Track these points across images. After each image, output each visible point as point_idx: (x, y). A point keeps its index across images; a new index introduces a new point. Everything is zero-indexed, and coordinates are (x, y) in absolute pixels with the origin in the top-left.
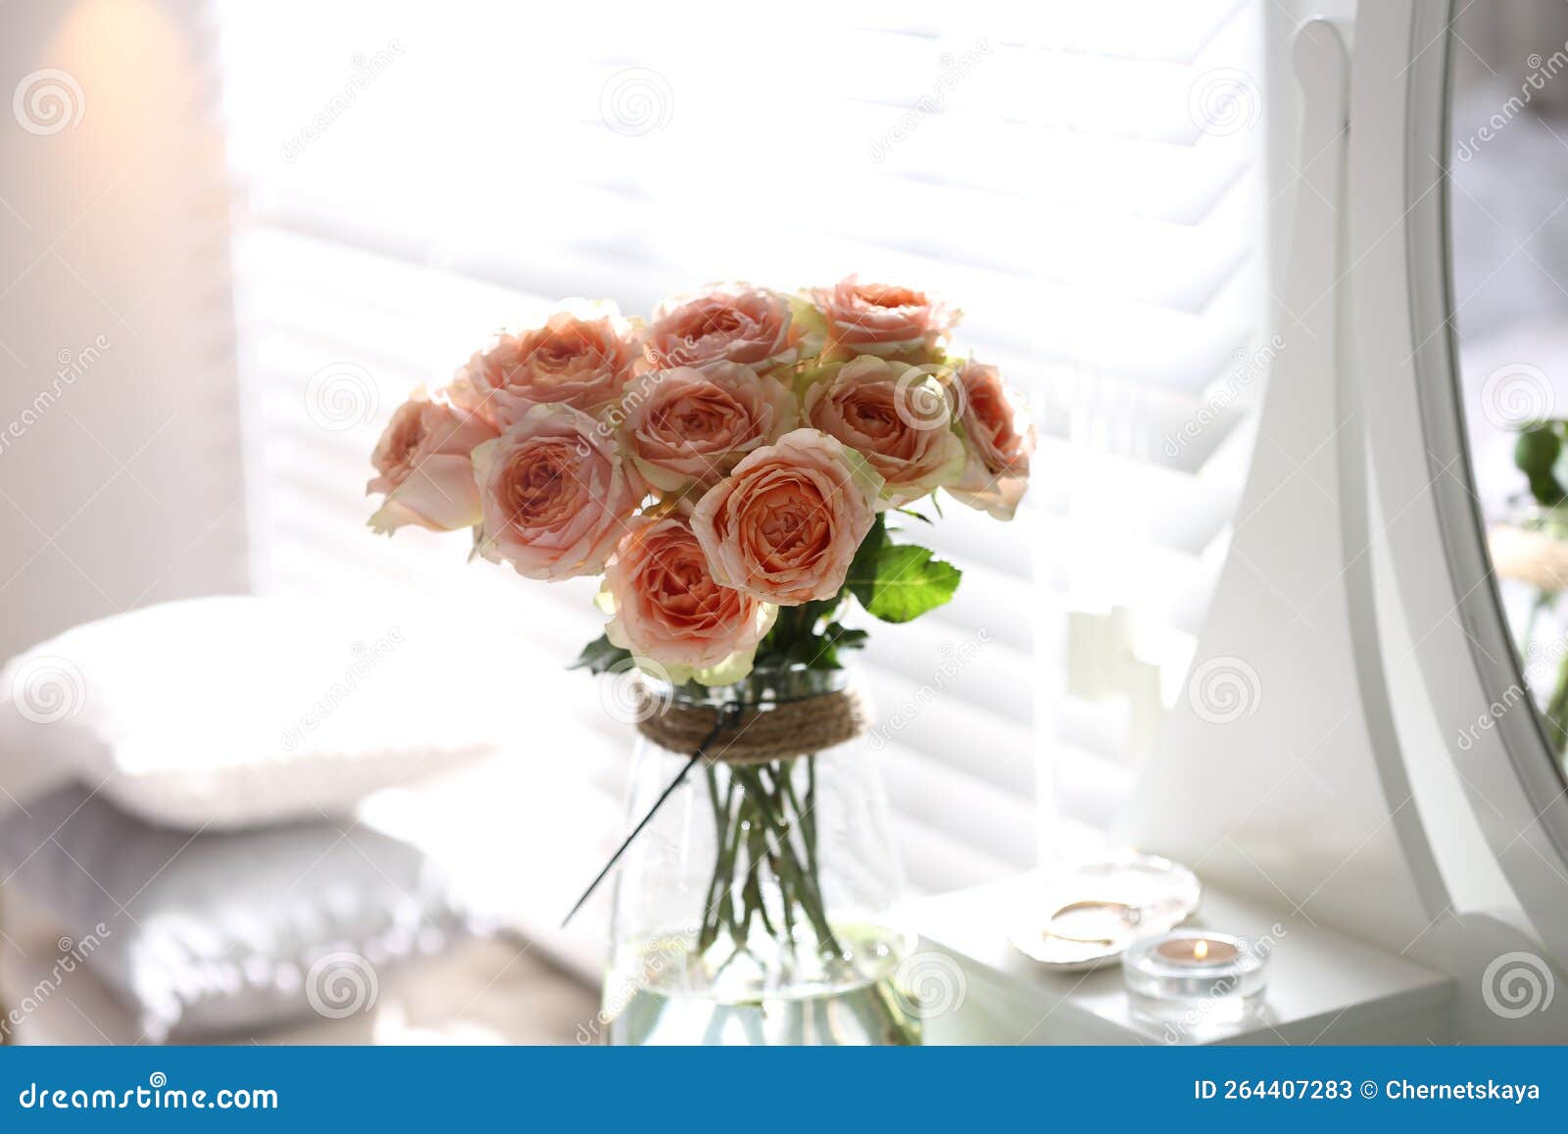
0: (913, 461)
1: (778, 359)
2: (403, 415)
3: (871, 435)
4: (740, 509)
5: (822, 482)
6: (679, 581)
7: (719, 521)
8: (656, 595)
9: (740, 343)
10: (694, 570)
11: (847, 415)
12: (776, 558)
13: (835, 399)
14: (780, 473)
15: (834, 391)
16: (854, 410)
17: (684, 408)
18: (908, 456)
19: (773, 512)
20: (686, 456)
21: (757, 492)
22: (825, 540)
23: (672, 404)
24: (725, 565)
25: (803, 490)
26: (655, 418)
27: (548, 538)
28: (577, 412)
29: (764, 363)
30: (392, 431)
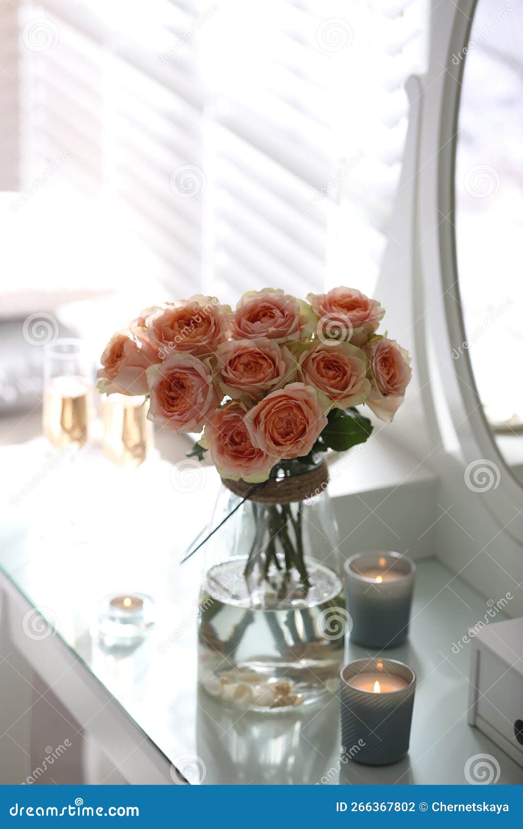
0: (345, 392)
1: (290, 338)
2: (117, 340)
3: (329, 379)
4: (266, 417)
5: (304, 407)
6: (237, 440)
7: (256, 421)
8: (226, 445)
9: (272, 329)
10: (243, 436)
11: (318, 368)
12: (281, 440)
13: (313, 359)
14: (284, 402)
15: (314, 355)
16: (322, 365)
17: (244, 360)
18: (344, 388)
19: (281, 419)
20: (243, 384)
21: (273, 411)
22: (303, 432)
23: (239, 356)
24: (257, 439)
25: (295, 411)
26: (231, 363)
27: (177, 417)
28: (194, 358)
29: (282, 340)
30: (110, 348)
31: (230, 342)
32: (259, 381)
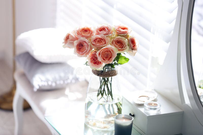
0: (122, 49)
1: (109, 35)
2: (67, 35)
3: (118, 45)
4: (102, 53)
5: (111, 51)
6: (95, 59)
7: (99, 54)
8: (92, 60)
9: (105, 33)
10: (97, 58)
11: (116, 43)
12: (105, 59)
13: (114, 41)
14: (106, 50)
15: (115, 40)
16: (117, 42)
17: (98, 40)
18: (122, 48)
19: (106, 54)
20: (97, 46)
21: (104, 52)
22: (111, 57)
23: (97, 39)
24: (100, 59)
25: (109, 52)
26: (94, 41)
27: (81, 53)
28: (86, 39)
29: (107, 35)
30: (66, 36)
31: (95, 36)
32: (101, 45)
